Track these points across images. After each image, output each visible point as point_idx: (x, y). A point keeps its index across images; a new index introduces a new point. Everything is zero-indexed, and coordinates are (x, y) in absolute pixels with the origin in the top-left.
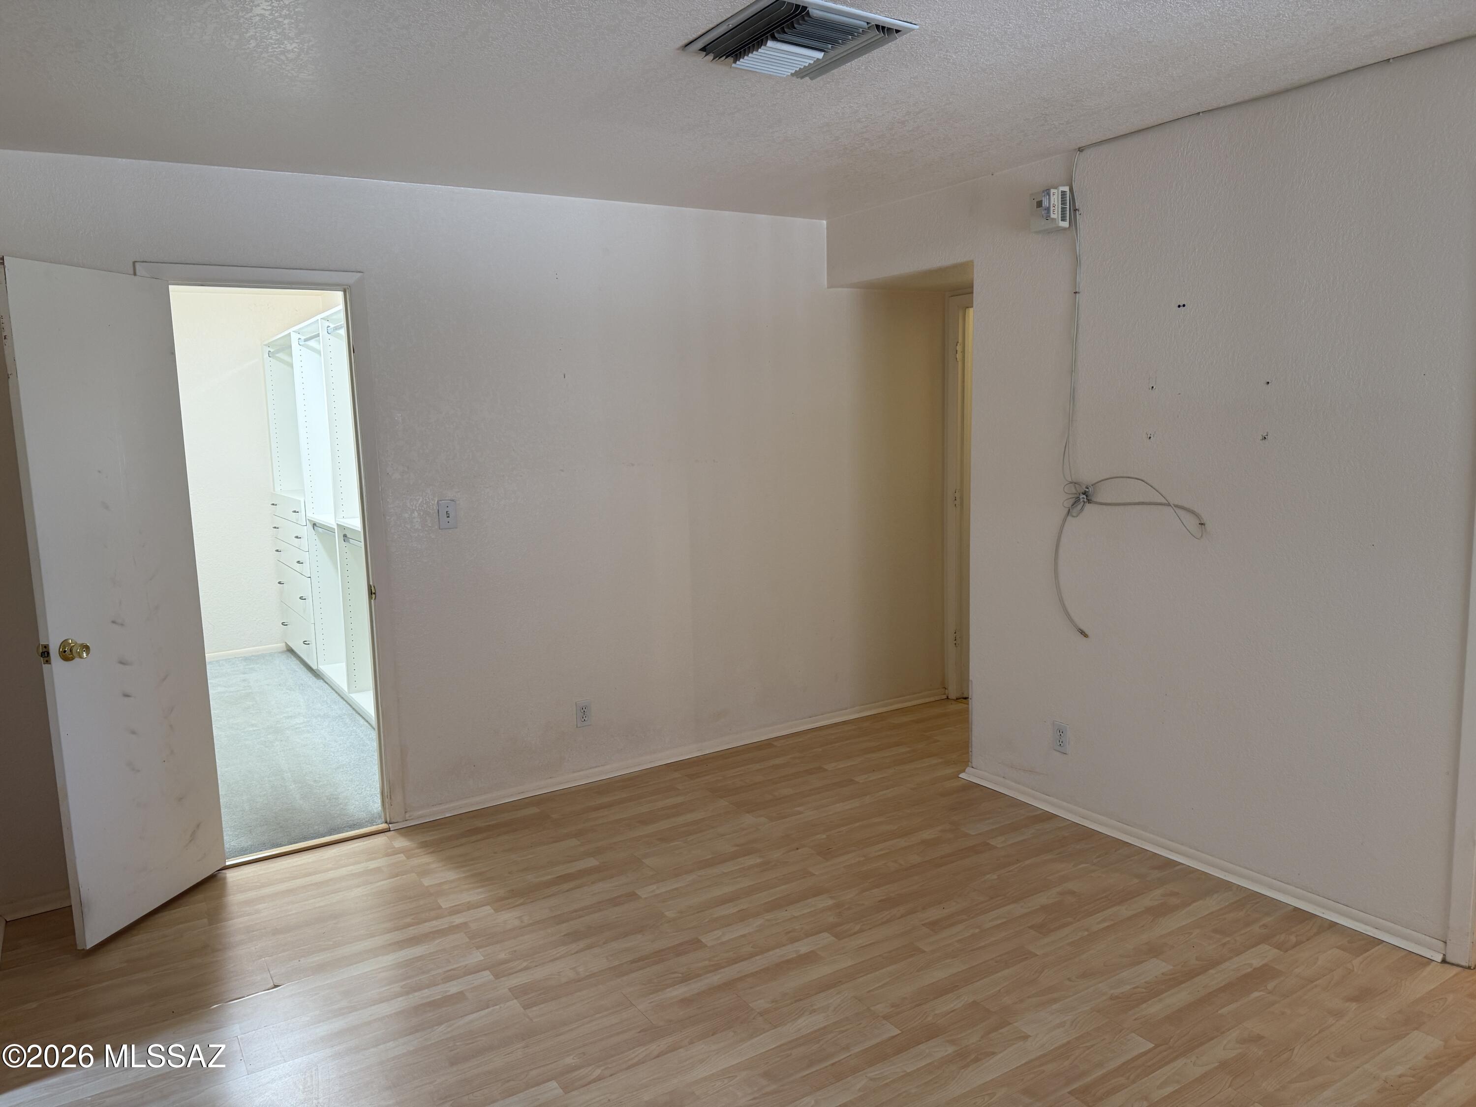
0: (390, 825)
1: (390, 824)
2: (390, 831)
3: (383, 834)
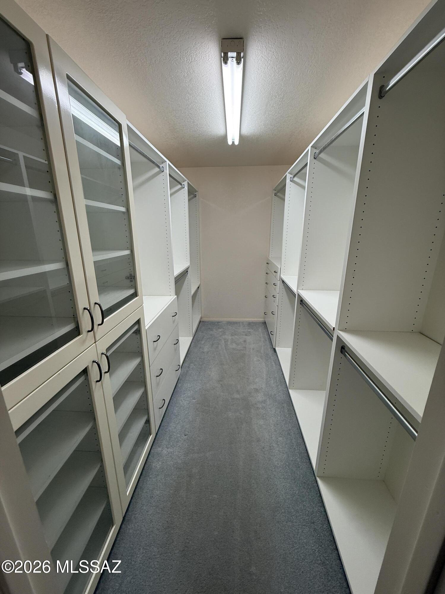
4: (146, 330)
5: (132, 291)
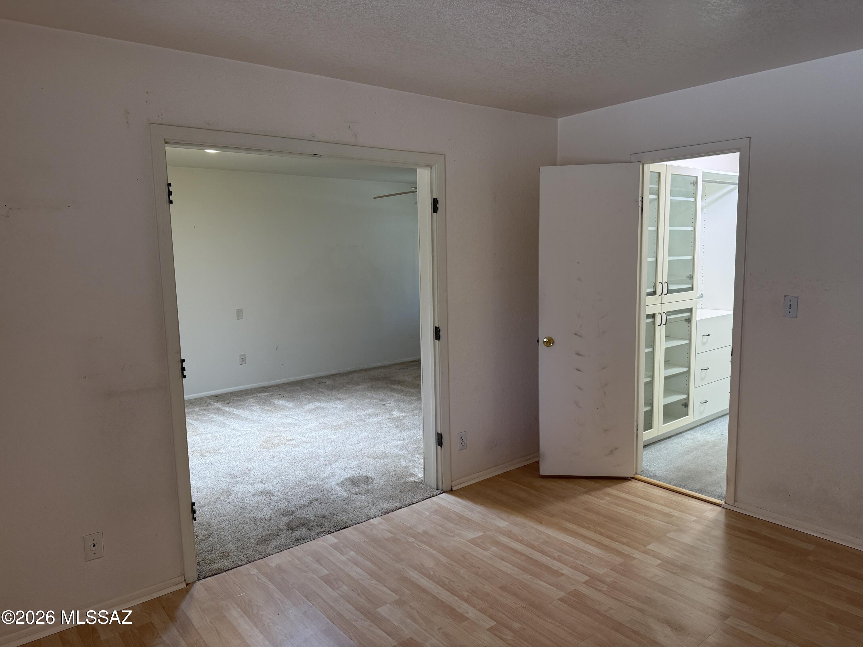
2: (721, 506)
3: (715, 506)
4: (697, 320)
5: (690, 286)
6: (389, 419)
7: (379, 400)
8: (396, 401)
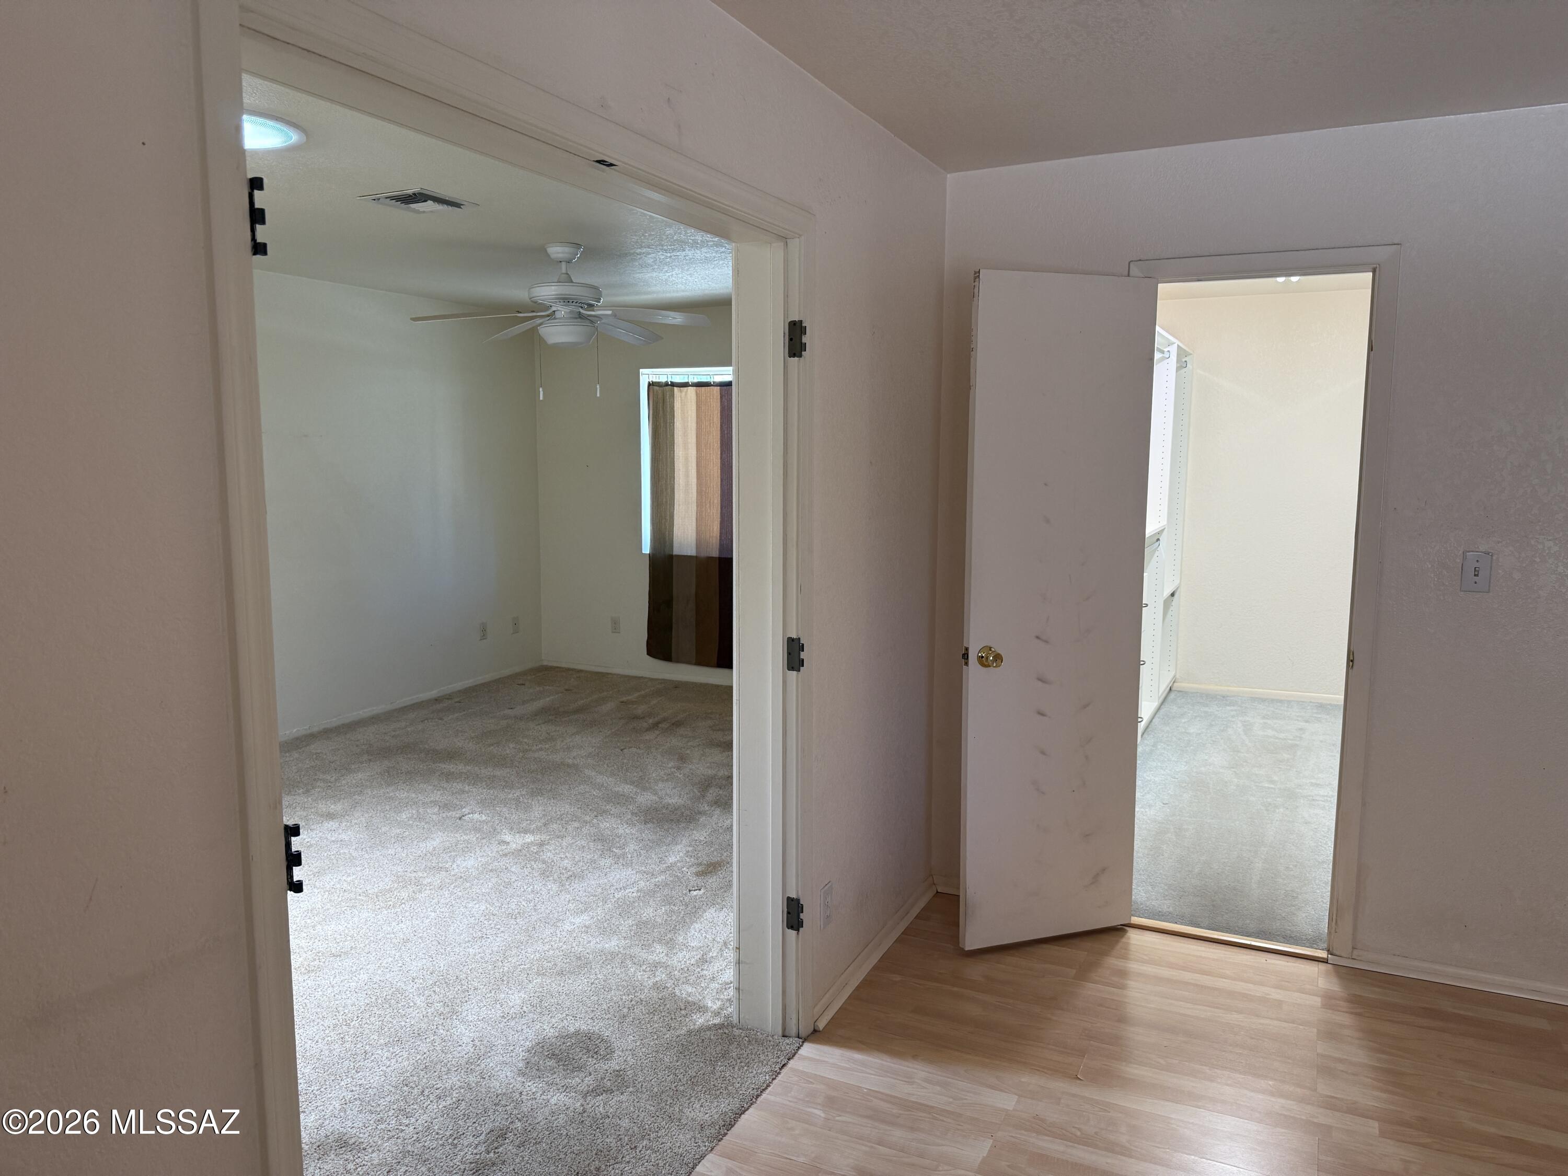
0: (1329, 956)
1: (1331, 954)
2: (1327, 963)
3: (1317, 963)
6: (505, 855)
7: (438, 807)
8: (482, 803)
